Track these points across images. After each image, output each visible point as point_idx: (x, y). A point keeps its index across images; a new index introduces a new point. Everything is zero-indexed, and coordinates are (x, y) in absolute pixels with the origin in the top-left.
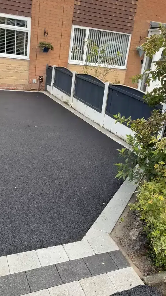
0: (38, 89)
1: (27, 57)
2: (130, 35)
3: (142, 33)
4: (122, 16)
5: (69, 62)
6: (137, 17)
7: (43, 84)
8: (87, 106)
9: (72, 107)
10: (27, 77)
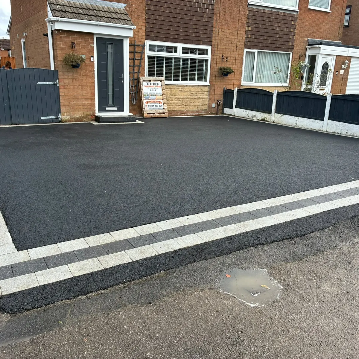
0: (216, 113)
1: (207, 83)
2: (291, 54)
3: (301, 51)
4: (284, 36)
5: (242, 84)
6: (296, 36)
7: (220, 108)
8: (300, 118)
9: (274, 122)
10: (207, 103)
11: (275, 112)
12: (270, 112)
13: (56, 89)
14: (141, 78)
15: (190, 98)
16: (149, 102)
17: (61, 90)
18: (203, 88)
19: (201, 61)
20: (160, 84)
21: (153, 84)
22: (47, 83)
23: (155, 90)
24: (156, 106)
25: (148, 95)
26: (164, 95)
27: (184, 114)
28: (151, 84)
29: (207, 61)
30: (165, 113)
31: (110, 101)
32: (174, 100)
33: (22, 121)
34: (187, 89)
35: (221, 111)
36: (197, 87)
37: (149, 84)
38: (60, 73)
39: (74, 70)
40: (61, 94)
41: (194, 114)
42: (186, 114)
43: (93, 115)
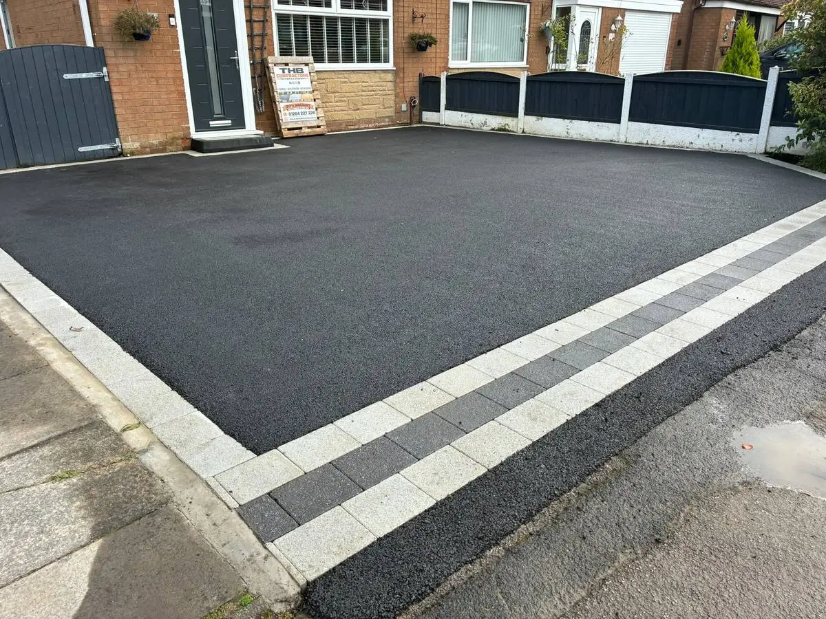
0: (409, 122)
1: (390, 66)
2: (528, 6)
3: (544, 0)
5: (451, 65)
7: (416, 112)
8: (573, 121)
9: (523, 132)
10: (392, 103)
11: (526, 114)
12: (516, 115)
13: (104, 88)
14: (270, 59)
15: (362, 96)
16: (290, 106)
17: (114, 89)
18: (383, 75)
19: (375, 22)
20: (306, 69)
21: (294, 70)
22: (84, 75)
23: (299, 83)
24: (303, 113)
25: (285, 93)
26: (315, 92)
27: (352, 127)
28: (289, 71)
29: (386, 22)
30: (322, 127)
31: (217, 109)
32: (333, 100)
33: (39, 157)
34: (354, 77)
35: (417, 118)
36: (372, 75)
37: (286, 71)
38: (109, 53)
39: (138, 44)
40: (115, 97)
41: (371, 126)
42: (356, 127)
43: (187, 137)
